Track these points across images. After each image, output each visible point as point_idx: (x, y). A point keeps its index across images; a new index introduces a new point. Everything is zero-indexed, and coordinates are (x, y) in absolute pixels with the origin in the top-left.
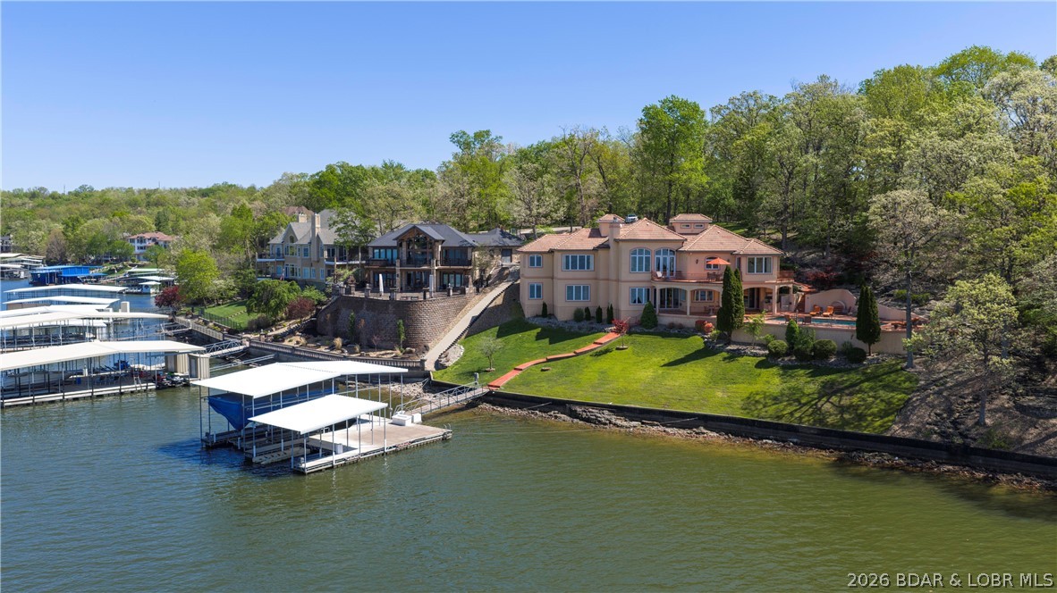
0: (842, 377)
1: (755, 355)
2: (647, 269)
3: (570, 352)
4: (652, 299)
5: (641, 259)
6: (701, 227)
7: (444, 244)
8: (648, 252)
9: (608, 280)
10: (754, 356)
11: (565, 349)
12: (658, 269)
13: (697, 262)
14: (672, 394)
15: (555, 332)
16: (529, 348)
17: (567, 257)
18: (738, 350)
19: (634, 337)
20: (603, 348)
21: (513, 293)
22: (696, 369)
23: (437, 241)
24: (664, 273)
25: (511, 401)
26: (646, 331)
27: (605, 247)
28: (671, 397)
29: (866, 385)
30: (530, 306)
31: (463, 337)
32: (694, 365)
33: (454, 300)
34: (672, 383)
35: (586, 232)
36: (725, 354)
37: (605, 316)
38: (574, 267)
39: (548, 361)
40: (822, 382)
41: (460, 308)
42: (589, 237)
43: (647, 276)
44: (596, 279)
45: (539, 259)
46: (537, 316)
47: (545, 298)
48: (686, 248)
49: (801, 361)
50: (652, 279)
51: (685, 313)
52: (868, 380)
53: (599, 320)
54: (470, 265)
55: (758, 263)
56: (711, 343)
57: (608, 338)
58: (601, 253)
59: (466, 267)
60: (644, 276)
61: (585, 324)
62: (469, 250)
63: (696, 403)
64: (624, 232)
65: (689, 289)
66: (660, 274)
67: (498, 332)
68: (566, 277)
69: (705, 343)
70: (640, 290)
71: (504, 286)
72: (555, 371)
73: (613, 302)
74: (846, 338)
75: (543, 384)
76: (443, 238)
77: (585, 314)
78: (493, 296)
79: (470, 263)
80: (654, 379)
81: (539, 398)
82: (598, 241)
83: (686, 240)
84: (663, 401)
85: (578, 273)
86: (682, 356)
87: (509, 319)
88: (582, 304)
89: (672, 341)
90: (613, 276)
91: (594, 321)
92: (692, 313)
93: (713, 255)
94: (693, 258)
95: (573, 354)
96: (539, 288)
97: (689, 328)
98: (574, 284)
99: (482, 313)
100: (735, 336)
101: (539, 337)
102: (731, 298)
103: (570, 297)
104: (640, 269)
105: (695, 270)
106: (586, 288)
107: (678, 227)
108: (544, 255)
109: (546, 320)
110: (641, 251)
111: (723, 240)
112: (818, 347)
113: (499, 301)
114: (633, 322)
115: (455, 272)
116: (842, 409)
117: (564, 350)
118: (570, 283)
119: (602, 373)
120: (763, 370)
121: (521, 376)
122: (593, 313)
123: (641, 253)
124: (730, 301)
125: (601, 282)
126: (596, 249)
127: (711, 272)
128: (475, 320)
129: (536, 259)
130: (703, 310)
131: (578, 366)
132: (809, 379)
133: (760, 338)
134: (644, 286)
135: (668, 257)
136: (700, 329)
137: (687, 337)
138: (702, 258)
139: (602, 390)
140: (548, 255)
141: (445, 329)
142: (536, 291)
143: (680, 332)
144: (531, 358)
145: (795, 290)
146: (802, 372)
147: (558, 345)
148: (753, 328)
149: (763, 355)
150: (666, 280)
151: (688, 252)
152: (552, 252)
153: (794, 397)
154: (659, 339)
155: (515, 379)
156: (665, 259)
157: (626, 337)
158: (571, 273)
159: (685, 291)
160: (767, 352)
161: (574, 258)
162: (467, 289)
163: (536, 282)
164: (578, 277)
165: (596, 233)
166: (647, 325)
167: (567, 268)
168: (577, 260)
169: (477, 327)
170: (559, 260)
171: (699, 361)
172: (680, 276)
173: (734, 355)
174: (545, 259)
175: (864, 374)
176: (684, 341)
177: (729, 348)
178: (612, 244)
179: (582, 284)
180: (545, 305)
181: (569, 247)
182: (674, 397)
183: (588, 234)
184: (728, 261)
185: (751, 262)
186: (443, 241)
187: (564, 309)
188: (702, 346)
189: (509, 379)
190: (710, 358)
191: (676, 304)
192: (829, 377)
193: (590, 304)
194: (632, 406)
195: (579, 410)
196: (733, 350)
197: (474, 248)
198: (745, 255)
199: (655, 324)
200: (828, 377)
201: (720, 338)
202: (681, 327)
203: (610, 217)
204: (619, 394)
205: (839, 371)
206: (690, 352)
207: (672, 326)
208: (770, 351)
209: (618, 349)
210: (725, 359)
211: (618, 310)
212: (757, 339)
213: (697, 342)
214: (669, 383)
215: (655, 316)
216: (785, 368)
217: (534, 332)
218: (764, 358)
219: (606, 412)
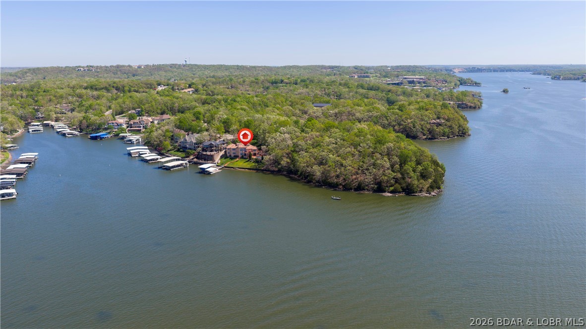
4: (243, 154)
11: (233, 161)
14: (245, 166)
15: (232, 159)
16: (228, 160)
21: (225, 152)
22: (248, 163)
23: (213, 144)
25: (228, 167)
30: (228, 155)
31: (220, 159)
33: (218, 153)
34: (245, 164)
39: (231, 162)
48: (247, 148)
50: (243, 152)
51: (246, 156)
53: (237, 157)
55: (255, 150)
56: (248, 160)
57: (237, 159)
61: (235, 157)
63: (248, 167)
67: (224, 158)
68: (233, 151)
70: (241, 153)
71: (224, 150)
75: (231, 165)
76: (215, 144)
78: (223, 153)
80: (243, 164)
81: (231, 167)
84: (243, 167)
87: (225, 156)
89: (245, 160)
99: (222, 155)
100: (251, 159)
105: (248, 151)
106: (235, 153)
115: (217, 149)
119: (237, 163)
123: (242, 149)
125: (237, 152)
126: (236, 148)
130: (248, 156)
131: (235, 163)
135: (245, 149)
138: (249, 149)
139: (238, 165)
140: (230, 148)
142: (229, 153)
143: (246, 158)
144: (229, 162)
148: (253, 158)
153: (255, 166)
155: (228, 164)
157: (240, 159)
164: (234, 151)
165: (236, 145)
166: (242, 158)
168: (234, 149)
169: (222, 157)
170: (232, 149)
172: (246, 152)
178: (238, 148)
180: (230, 155)
181: (233, 147)
187: (233, 155)
193: (236, 155)
195: (235, 168)
197: (219, 145)
215: (243, 156)
217: (229, 158)
219: (238, 168)
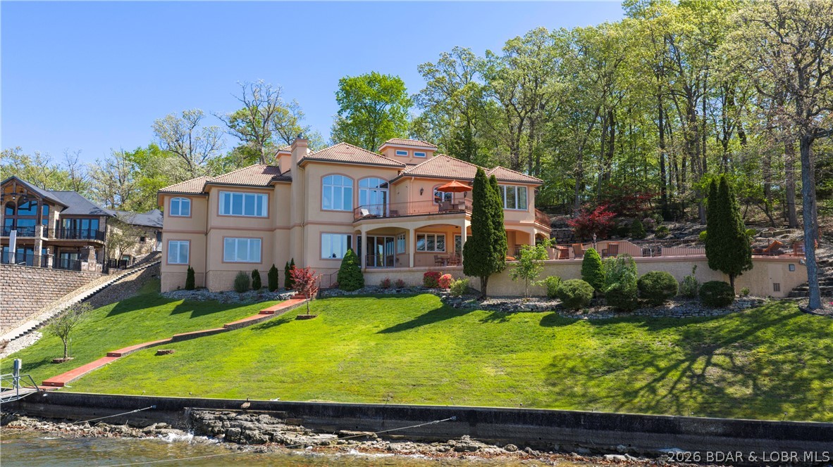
1: (534, 309)
2: (348, 208)
5: (337, 191)
7: (66, 211)
9: (288, 228)
13: (422, 191)
17: (227, 196)
18: (503, 304)
19: (329, 302)
20: (275, 319)
26: (348, 293)
35: (258, 168)
36: (482, 312)
37: (282, 278)
38: (237, 211)
39: (175, 340)
42: (263, 173)
43: (346, 217)
44: (272, 228)
45: (186, 204)
46: (178, 288)
47: (194, 260)
49: (618, 311)
51: (406, 264)
53: (274, 284)
60: (343, 216)
61: (251, 294)
65: (412, 226)
66: (366, 212)
69: (443, 301)
73: (293, 254)
77: (251, 280)
81: (130, 399)
85: (243, 220)
87: (134, 295)
88: (247, 266)
89: (390, 303)
90: (296, 220)
91: (265, 288)
96: (186, 248)
97: (413, 285)
98: (237, 236)
100: (492, 287)
103: (229, 256)
104: (337, 206)
106: (255, 243)
108: (194, 199)
112: (650, 282)
116: (747, 374)
118: (230, 234)
120: (556, 329)
122: (264, 278)
123: (338, 182)
126: (270, 185)
129: (180, 205)
133: (536, 283)
135: (378, 190)
140: (203, 200)
142: (180, 253)
149: (547, 309)
152: (205, 192)
154: (371, 301)
158: (234, 221)
159: (405, 231)
161: (237, 198)
162: (84, 264)
163: (179, 239)
164: (243, 226)
166: (348, 283)
167: (227, 212)
168: (242, 201)
173: (501, 313)
174: (195, 203)
176: (408, 300)
177: (485, 303)
178: (295, 173)
179: (248, 236)
180: (191, 272)
181: (230, 181)
183: (261, 170)
186: (65, 206)
187: (220, 275)
188: (439, 305)
196: (494, 306)
199: (361, 285)
202: (400, 285)
205: (695, 319)
206: (420, 314)
207: (386, 285)
208: (559, 300)
209: (299, 318)
211: (302, 263)
212: (533, 284)
213: (431, 301)
215: (360, 274)
218: (553, 312)
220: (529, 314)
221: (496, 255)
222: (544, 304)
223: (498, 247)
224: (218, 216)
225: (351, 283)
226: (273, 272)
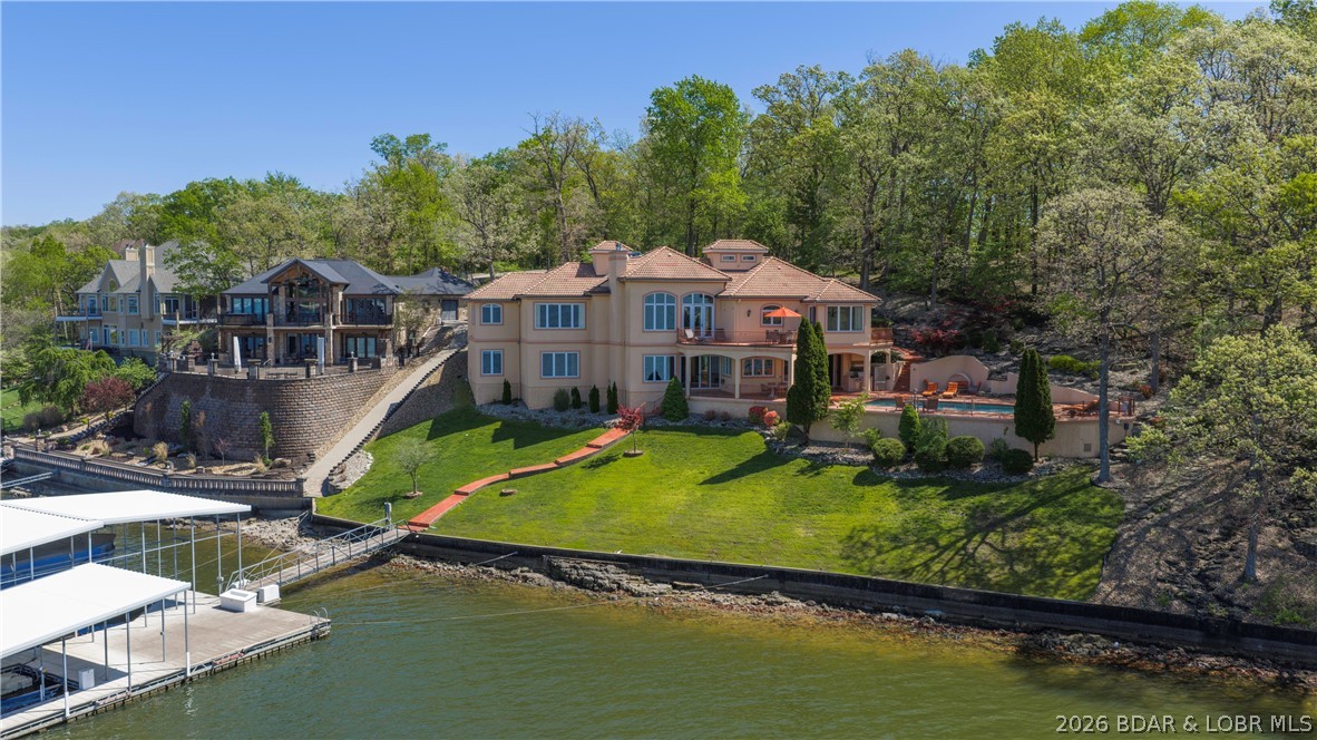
0: (998, 498)
1: (851, 463)
2: (671, 326)
3: (548, 462)
4: (678, 373)
5: (660, 309)
6: (751, 257)
7: (347, 291)
8: (671, 299)
9: (608, 343)
10: (849, 464)
11: (541, 457)
12: (687, 325)
13: (749, 313)
14: (722, 533)
15: (524, 429)
16: (480, 456)
17: (543, 308)
18: (822, 454)
19: (652, 434)
20: (603, 454)
21: (456, 365)
22: (758, 488)
23: (337, 285)
24: (697, 333)
25: (446, 550)
26: (670, 424)
27: (603, 291)
28: (720, 538)
29: (1040, 511)
30: (484, 386)
31: (374, 438)
32: (753, 481)
33: (359, 378)
34: (719, 513)
35: (571, 268)
36: (801, 463)
37: (603, 401)
38: (554, 324)
39: (513, 477)
40: (968, 508)
41: (372, 390)
42: (578, 276)
43: (669, 337)
44: (589, 342)
45: (497, 311)
46: (495, 402)
47: (508, 372)
48: (732, 291)
49: (927, 471)
50: (679, 342)
51: (732, 395)
52: (1042, 503)
53: (595, 408)
54: (391, 323)
55: (842, 315)
56: (777, 443)
57: (609, 437)
58: (597, 300)
59: (382, 327)
60: (666, 336)
61: (572, 414)
62: (389, 300)
63: (763, 549)
64: (633, 266)
65: (738, 357)
66: (690, 333)
67: (431, 430)
68: (540, 340)
69: (767, 443)
70: (660, 360)
71: (444, 355)
72: (523, 494)
73: (616, 378)
74: (997, 433)
75: (504, 519)
76: (347, 282)
77: (571, 398)
78: (426, 371)
79: (389, 320)
80: (690, 507)
81: (495, 545)
82: (591, 283)
83: (730, 279)
84: (708, 546)
85: (560, 334)
86: (732, 466)
87: (449, 408)
88: (566, 383)
89: (714, 442)
90: (616, 337)
91: (586, 409)
92: (743, 396)
93: (772, 303)
94: (741, 309)
95: (553, 465)
96: (497, 357)
97: (739, 420)
98: (554, 350)
99: (407, 398)
100: (818, 431)
101: (497, 437)
102: (810, 369)
103: (547, 371)
104: (660, 326)
105: (745, 327)
106: (573, 358)
107: (716, 260)
108: (506, 305)
109: (509, 408)
110: (660, 298)
111: (785, 280)
112: (956, 448)
113: (435, 379)
114: (649, 410)
115: (365, 334)
116: (1010, 556)
117: (538, 459)
118: (548, 349)
119: (603, 497)
120: (867, 488)
121: (466, 506)
122: (585, 397)
123: (660, 302)
124: (808, 376)
125: (597, 346)
126: (588, 295)
127: (772, 330)
128: (394, 409)
129: (492, 312)
130: (759, 390)
131: (562, 487)
132: (945, 503)
133: (856, 433)
134: (666, 352)
135: (704, 306)
136: (757, 420)
137: (737, 434)
138: (757, 308)
139: (604, 528)
140: (515, 305)
141: (343, 425)
142: (493, 362)
143: (726, 426)
144: (484, 473)
145: (895, 358)
146: (930, 490)
147: (529, 450)
148: (845, 419)
149: (863, 463)
150: (700, 342)
151: (736, 298)
152: (517, 299)
153: (925, 534)
154: (693, 437)
155: (455, 510)
156: (698, 310)
157: (639, 435)
158: (549, 334)
159: (730, 361)
160: (871, 457)
161: (553, 309)
162: (383, 360)
163: (492, 348)
164: (560, 339)
165: (587, 270)
166: (672, 415)
167: (543, 324)
168: (557, 312)
169: (397, 423)
170: (530, 312)
171: (761, 474)
172: (721, 337)
173: (817, 465)
174: (507, 310)
175: (1033, 492)
176: (732, 440)
177: (807, 451)
178: (614, 286)
179: (566, 350)
180: (507, 385)
181: (545, 291)
182: (726, 538)
183: (575, 271)
184: (796, 311)
185: (832, 313)
186: (347, 286)
187: (538, 392)
188: (763, 449)
189: (445, 511)
190: (779, 468)
191: (716, 380)
192: (977, 498)
193: (580, 382)
194: (657, 556)
195: (565, 564)
196: (814, 455)
197: (396, 297)
198: (823, 303)
199: (685, 413)
200: (976, 500)
201: (792, 435)
202: (726, 417)
203: (610, 245)
204: (632, 534)
205: (992, 489)
206: (744, 459)
207: (711, 416)
208: (876, 455)
209: (626, 455)
210: (802, 472)
211: (625, 392)
212: (853, 436)
213: (753, 443)
214: (715, 512)
215: (685, 401)
216: (904, 484)
217: (490, 429)
218: (866, 468)
219: (612, 568)
220: (846, 467)
221: (817, 405)
222: (861, 458)
223: (821, 397)
224: (534, 329)
225: (676, 415)
226: (595, 393)
